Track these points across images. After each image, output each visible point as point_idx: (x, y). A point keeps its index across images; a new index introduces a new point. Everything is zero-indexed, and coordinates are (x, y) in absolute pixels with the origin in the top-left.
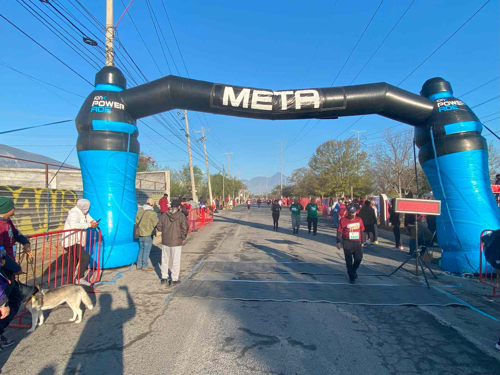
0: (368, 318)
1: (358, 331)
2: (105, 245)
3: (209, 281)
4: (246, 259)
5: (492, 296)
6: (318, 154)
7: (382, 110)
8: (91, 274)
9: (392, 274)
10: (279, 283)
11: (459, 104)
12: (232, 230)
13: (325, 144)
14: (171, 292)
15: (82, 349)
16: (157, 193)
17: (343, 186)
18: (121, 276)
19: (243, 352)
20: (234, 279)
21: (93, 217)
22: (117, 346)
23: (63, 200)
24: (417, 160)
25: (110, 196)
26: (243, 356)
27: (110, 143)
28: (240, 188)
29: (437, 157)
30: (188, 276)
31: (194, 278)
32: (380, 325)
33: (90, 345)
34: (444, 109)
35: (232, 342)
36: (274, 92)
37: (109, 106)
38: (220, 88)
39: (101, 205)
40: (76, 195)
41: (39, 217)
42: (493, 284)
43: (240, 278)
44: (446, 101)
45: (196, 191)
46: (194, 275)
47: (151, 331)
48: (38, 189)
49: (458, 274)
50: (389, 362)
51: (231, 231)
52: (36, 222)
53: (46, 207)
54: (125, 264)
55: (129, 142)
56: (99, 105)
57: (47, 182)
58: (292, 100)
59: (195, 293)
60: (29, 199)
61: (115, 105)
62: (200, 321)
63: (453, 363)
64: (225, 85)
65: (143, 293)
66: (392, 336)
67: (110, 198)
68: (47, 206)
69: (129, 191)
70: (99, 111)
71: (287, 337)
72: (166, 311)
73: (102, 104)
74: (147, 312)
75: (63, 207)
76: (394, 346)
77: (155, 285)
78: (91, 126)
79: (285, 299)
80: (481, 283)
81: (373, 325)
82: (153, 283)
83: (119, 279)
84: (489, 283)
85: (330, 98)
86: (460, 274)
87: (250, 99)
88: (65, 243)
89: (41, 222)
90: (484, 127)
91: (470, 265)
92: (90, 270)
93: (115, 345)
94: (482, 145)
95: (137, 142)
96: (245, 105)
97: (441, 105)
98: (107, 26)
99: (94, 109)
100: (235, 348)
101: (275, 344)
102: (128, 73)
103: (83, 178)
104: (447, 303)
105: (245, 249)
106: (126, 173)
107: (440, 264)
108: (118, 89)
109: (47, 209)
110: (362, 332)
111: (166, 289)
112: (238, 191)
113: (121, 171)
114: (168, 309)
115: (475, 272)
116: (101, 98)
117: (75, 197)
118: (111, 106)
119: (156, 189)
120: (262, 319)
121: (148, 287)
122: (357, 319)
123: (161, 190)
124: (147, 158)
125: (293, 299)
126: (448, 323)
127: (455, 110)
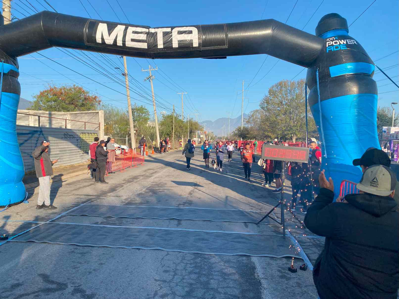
4: (132, 203)
6: (270, 94)
11: (350, 43)
12: (155, 172)
13: (278, 85)
16: (88, 133)
17: (294, 128)
20: (97, 223)
28: (197, 129)
29: (321, 101)
30: (52, 219)
31: (56, 222)
34: (332, 48)
36: (150, 29)
38: (94, 25)
44: (336, 40)
45: (135, 132)
46: (60, 218)
51: (152, 173)
55: (1, 82)
71: (77, 285)
87: (125, 36)
96: (120, 43)
110: (161, 282)
119: (86, 129)
123: (93, 131)
124: (93, 98)
125: (129, 246)
126: (261, 276)
127: (343, 49)
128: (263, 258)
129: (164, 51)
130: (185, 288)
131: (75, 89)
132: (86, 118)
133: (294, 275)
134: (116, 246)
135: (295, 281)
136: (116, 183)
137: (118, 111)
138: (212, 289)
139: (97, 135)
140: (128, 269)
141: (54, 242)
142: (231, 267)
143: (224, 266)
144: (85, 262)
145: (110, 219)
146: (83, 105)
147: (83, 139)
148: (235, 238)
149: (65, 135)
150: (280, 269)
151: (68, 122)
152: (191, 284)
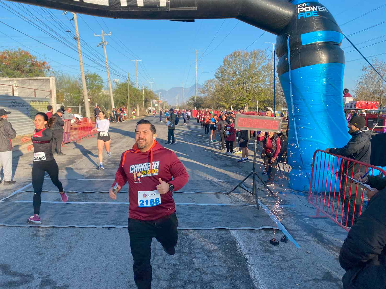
4: (95, 176)
6: (225, 65)
11: (321, 10)
13: (232, 55)
16: (39, 101)
28: (152, 98)
29: (291, 69)
30: (6, 197)
31: (11, 200)
34: (304, 15)
44: (307, 6)
45: (89, 100)
49: (299, 192)
79: (91, 224)
97: (301, 10)
104: (261, 226)
119: (36, 97)
123: (44, 98)
124: (41, 64)
125: (99, 225)
126: (245, 251)
127: (314, 17)
128: (242, 231)
129: (128, 9)
130: (169, 270)
131: (20, 53)
132: (35, 85)
133: (276, 247)
134: (84, 225)
135: (279, 254)
136: (74, 154)
137: (69, 78)
138: (197, 269)
139: (49, 104)
140: (101, 252)
141: (11, 224)
142: (212, 243)
143: (205, 242)
144: (51, 246)
145: (73, 195)
146: (30, 71)
147: (33, 108)
148: (209, 211)
149: (12, 102)
150: (261, 242)
151: (15, 89)
152: (174, 265)
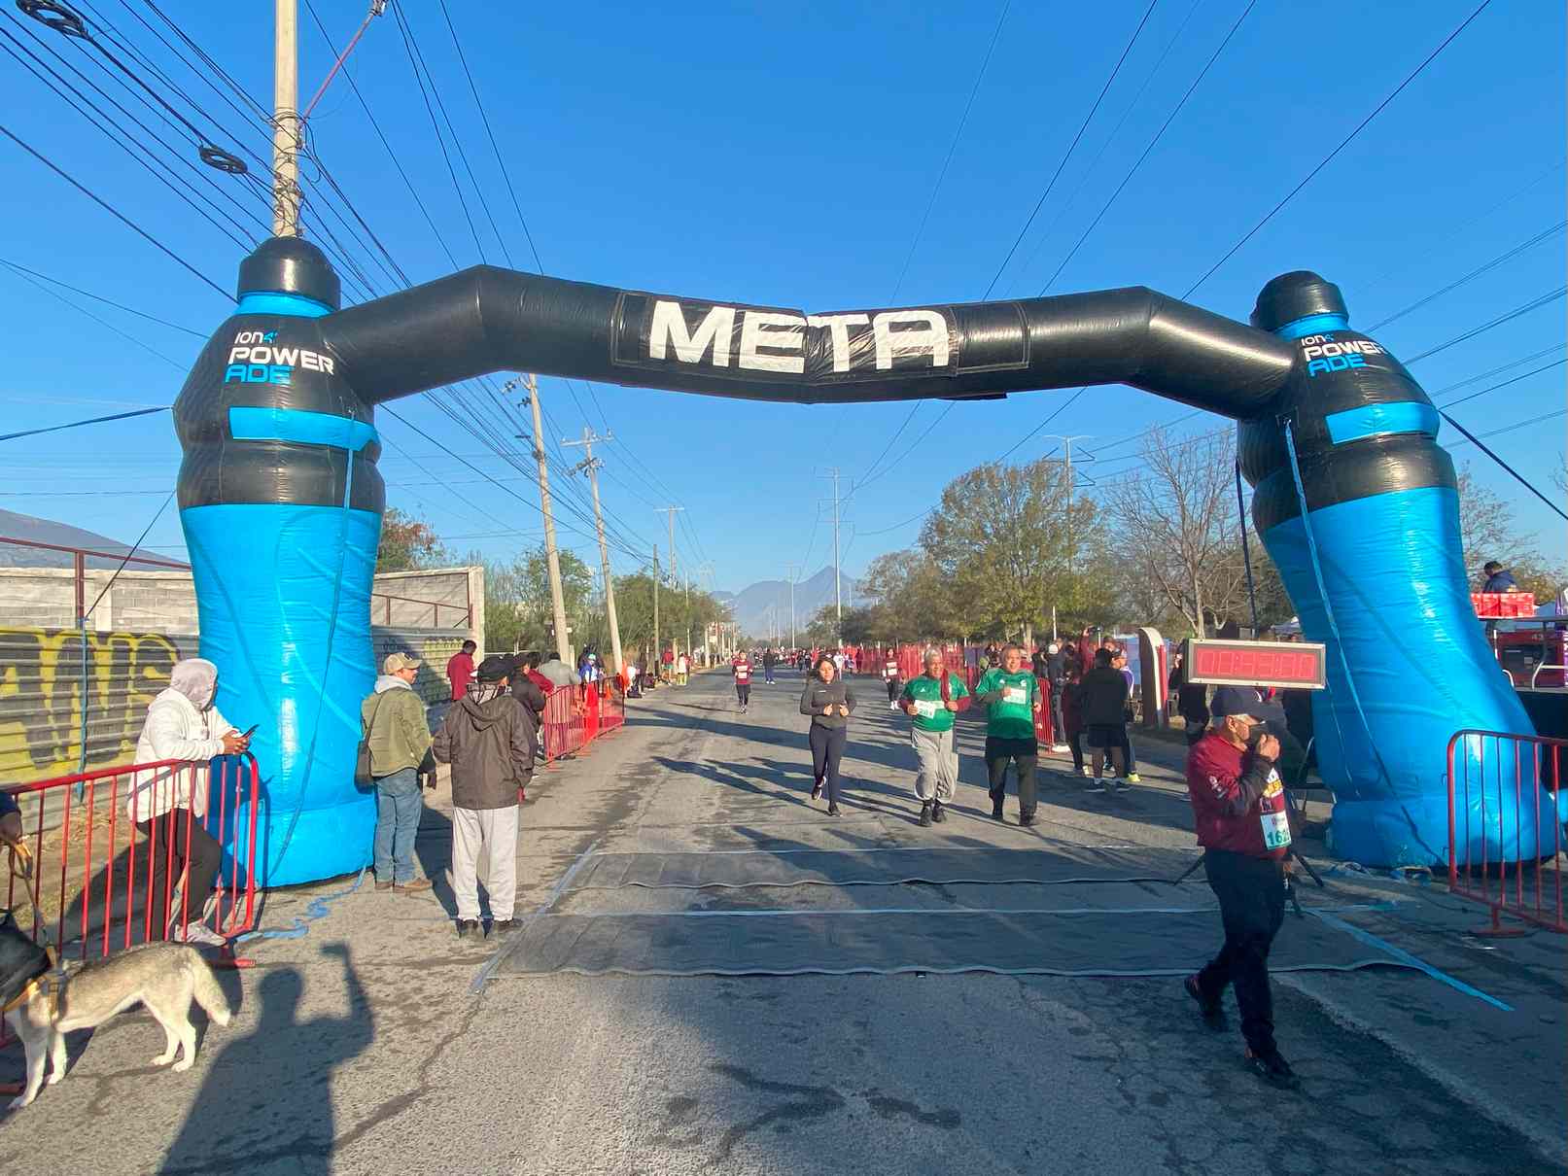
0: (1119, 1019)
1: (1088, 1059)
2: (272, 812)
3: (614, 917)
4: (731, 844)
5: (1492, 935)
6: (948, 509)
7: (1137, 371)
8: (226, 908)
9: (1184, 876)
10: (837, 915)
11: (1369, 350)
12: (686, 751)
13: (969, 479)
14: (489, 958)
15: (196, 1158)
16: (443, 638)
17: (1028, 605)
18: (324, 912)
19: (726, 1147)
20: (696, 907)
21: (229, 721)
22: (315, 1142)
23: (132, 669)
24: (1249, 521)
25: (290, 650)
26: (727, 1155)
27: (290, 480)
28: (709, 617)
29: (1310, 509)
30: (544, 905)
31: (567, 910)
32: (1156, 1038)
33: (220, 1143)
34: (1325, 365)
35: (690, 1113)
36: (809, 318)
37: (286, 362)
38: (641, 306)
39: (258, 681)
40: (178, 652)
41: (52, 723)
42: (1490, 897)
43: (712, 906)
44: (1329, 342)
45: (570, 630)
46: (563, 899)
47: (425, 1089)
48: (51, 634)
49: (1385, 869)
50: (1188, 1155)
51: (681, 755)
52: (46, 742)
53: (75, 690)
54: (340, 872)
55: (349, 478)
56: (253, 360)
57: (80, 609)
58: (864, 343)
59: (568, 958)
60: (19, 666)
61: (304, 360)
62: (587, 1047)
63: (1383, 1147)
64: (655, 295)
65: (400, 965)
66: (1195, 1071)
67: (287, 657)
68: (79, 689)
69: (352, 634)
70: (251, 379)
71: (867, 1090)
72: (475, 1019)
73: (261, 355)
74: (413, 1024)
75: (132, 691)
76: (1200, 1103)
77: (438, 937)
78: (226, 426)
79: (857, 966)
80: (1455, 896)
81: (1133, 1040)
82: (431, 931)
83: (320, 921)
84: (1480, 895)
85: (979, 337)
86: (1390, 869)
87: (736, 339)
88: (139, 808)
89: (60, 742)
90: (1442, 420)
91: (1419, 841)
92: (223, 892)
93: (306, 1137)
94: (1441, 475)
95: (375, 474)
96: (721, 359)
97: (1314, 354)
98: (280, 111)
99: (235, 374)
100: (700, 1132)
101: (829, 1114)
102: (346, 261)
103: (198, 596)
104: (1355, 961)
105: (727, 812)
106: (339, 575)
107: (1330, 841)
108: (313, 310)
109: (81, 697)
110: (1102, 1063)
111: (472, 947)
112: (703, 629)
113: (323, 569)
114: (480, 1013)
115: (1434, 861)
116: (258, 337)
117: (173, 656)
118: (292, 362)
119: (440, 626)
120: (785, 1036)
121: (415, 942)
122: (1083, 1021)
123: (454, 630)
124: (407, 530)
125: (883, 967)
127: (1356, 368)
128: (1307, 975)
134: (842, 969)
136: (607, 789)
149: (386, 644)
